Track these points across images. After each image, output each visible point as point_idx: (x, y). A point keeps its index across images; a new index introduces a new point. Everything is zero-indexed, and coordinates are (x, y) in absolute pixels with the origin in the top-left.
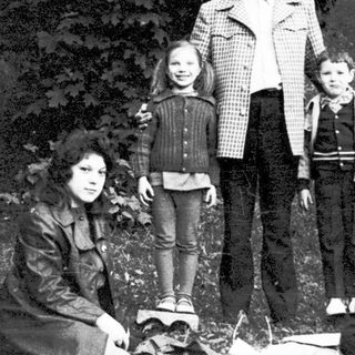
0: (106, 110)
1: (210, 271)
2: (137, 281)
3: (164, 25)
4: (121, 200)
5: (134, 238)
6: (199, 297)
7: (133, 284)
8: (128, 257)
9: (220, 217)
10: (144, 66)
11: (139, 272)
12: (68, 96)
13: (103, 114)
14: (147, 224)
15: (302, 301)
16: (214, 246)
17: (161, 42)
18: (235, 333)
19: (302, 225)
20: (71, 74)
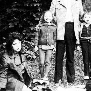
0: (25, 29)
1: (52, 70)
2: (33, 73)
3: (40, 6)
4: (29, 52)
5: (32, 62)
6: (49, 77)
7: (31, 73)
8: (30, 67)
9: (55, 57)
10: (35, 17)
11: (33, 70)
12: (14, 25)
13: (24, 29)
14: (35, 59)
15: (76, 77)
16: (53, 64)
17: (40, 10)
18: (59, 85)
19: (76, 59)
20: (15, 19)
